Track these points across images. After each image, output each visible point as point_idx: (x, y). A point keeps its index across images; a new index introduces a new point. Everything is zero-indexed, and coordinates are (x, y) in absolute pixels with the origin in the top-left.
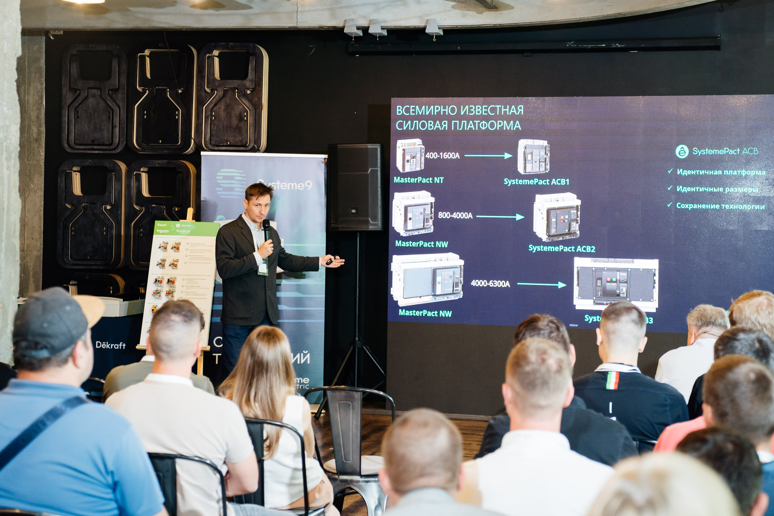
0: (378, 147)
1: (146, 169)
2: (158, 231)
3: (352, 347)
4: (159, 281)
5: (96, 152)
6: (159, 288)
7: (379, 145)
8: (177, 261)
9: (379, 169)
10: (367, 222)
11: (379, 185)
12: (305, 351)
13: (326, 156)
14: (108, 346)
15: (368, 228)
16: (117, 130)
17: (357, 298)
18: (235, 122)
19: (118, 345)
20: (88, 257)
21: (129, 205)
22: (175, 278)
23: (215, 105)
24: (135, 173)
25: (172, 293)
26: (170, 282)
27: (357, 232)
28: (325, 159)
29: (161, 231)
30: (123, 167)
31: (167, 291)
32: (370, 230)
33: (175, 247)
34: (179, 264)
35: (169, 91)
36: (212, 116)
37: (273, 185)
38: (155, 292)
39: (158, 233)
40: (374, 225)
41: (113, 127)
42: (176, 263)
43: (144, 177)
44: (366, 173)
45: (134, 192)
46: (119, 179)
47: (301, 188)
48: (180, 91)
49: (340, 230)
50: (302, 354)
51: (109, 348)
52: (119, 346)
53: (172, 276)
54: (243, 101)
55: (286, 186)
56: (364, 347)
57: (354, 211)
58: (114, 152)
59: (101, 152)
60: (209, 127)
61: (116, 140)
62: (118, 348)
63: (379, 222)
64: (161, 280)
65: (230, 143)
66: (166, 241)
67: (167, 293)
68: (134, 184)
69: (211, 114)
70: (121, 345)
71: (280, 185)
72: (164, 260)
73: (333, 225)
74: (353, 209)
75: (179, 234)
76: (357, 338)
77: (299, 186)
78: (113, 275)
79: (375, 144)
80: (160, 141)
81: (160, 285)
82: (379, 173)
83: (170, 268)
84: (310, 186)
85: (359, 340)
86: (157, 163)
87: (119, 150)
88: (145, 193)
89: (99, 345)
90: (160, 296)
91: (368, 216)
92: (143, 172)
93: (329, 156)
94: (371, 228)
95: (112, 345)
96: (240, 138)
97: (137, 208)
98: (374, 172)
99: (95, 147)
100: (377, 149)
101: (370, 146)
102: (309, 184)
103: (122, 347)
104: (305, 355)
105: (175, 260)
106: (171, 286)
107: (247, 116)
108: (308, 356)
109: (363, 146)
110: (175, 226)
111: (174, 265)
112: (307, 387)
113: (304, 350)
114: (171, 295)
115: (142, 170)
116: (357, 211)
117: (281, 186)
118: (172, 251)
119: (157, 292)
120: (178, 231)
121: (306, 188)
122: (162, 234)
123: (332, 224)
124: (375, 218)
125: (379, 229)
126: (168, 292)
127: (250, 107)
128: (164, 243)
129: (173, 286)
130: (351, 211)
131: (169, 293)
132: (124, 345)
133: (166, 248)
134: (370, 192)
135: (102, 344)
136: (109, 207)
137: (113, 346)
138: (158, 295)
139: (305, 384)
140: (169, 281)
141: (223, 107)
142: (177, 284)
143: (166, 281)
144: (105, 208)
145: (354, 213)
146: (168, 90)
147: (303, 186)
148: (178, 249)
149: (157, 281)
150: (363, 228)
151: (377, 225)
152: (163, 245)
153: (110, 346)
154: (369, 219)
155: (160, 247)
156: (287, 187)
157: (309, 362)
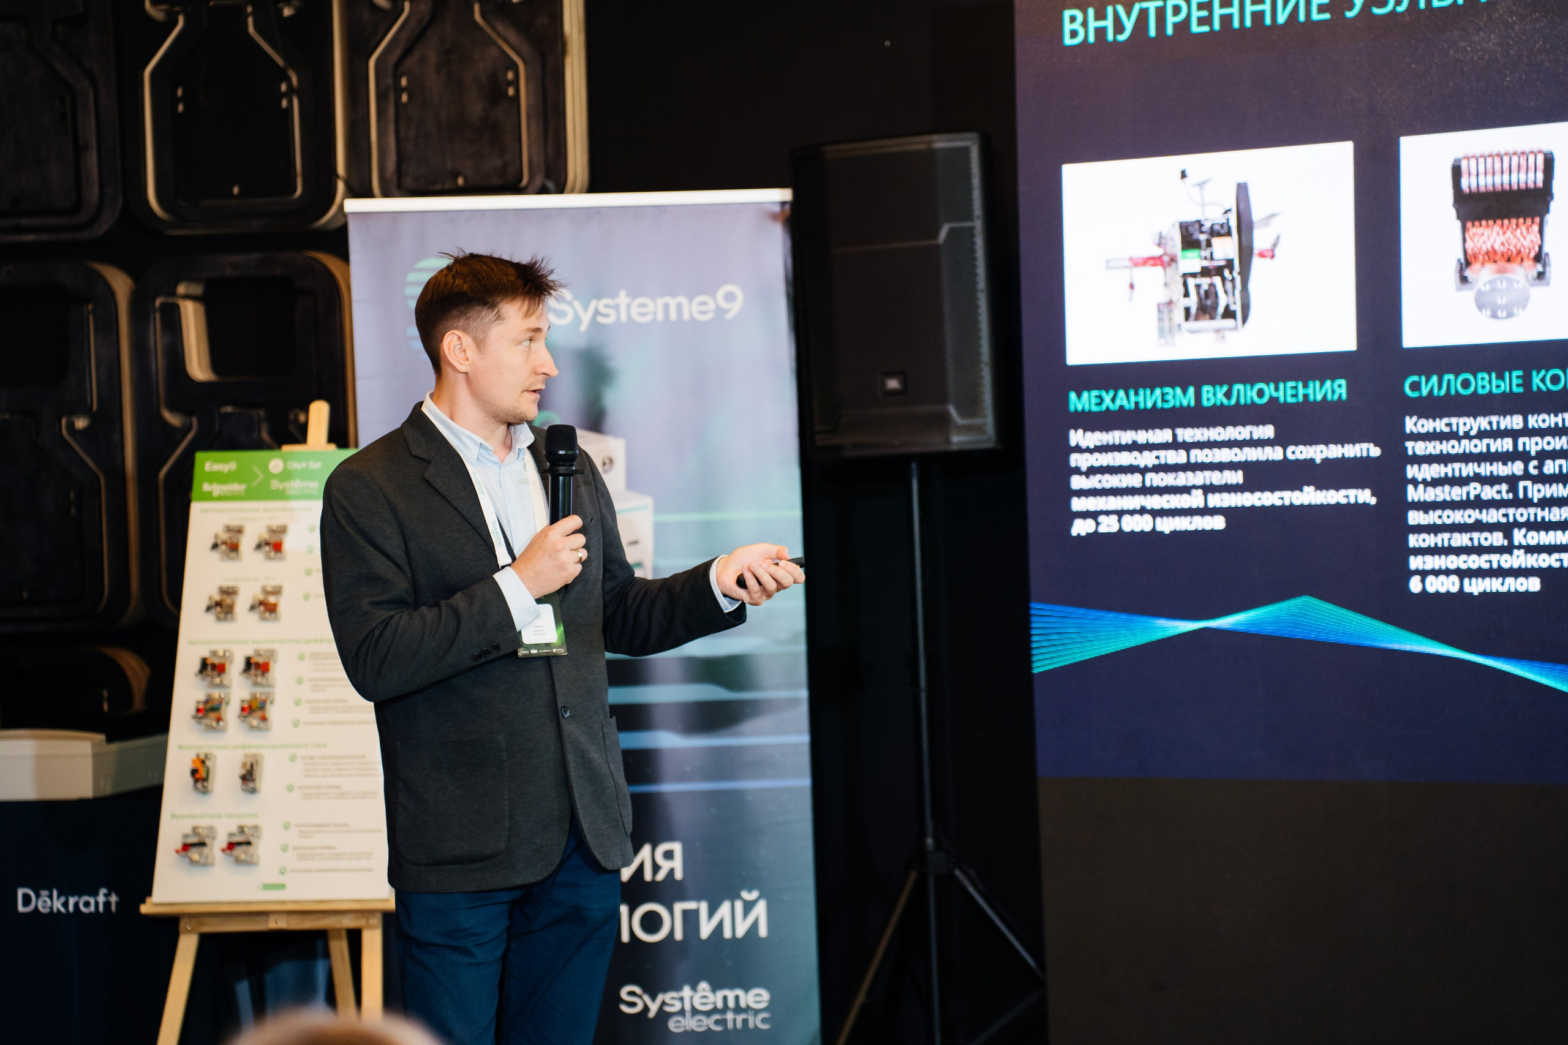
0: (971, 144)
1: (197, 289)
2: (206, 487)
3: (913, 875)
4: (214, 666)
5: (30, 238)
6: (216, 693)
7: (974, 135)
8: (277, 591)
9: (978, 225)
10: (943, 422)
11: (982, 283)
12: (750, 891)
13: (783, 195)
14: (58, 905)
15: (948, 441)
16: (92, 159)
17: (923, 696)
18: (476, 108)
19: (92, 900)
20: (25, 595)
21: (147, 416)
22: (272, 653)
23: (408, 51)
24: (158, 302)
25: (262, 706)
26: (256, 667)
27: (907, 459)
28: (783, 203)
29: (217, 489)
30: (121, 284)
31: (243, 701)
32: (954, 448)
33: (268, 544)
34: (284, 604)
35: (253, 13)
36: (399, 90)
37: (607, 306)
38: (201, 706)
39: (208, 497)
40: (968, 429)
41: (79, 150)
42: (272, 600)
43: (192, 316)
44: (931, 242)
45: (159, 364)
46: (109, 327)
47: (703, 313)
48: (287, 12)
49: (848, 453)
50: (739, 905)
51: (62, 910)
52: (97, 903)
53: (264, 647)
54: (501, 27)
55: (651, 308)
56: (958, 873)
57: (893, 384)
58: (86, 235)
59: (44, 237)
60: (391, 128)
61: (93, 193)
62: (92, 908)
63: (988, 419)
64: (222, 661)
65: (465, 180)
66: (234, 523)
67: (243, 709)
68: (157, 339)
69: (397, 81)
70: (101, 899)
71: (629, 306)
72: (229, 592)
73: (820, 440)
74: (891, 374)
75: (281, 496)
76: (930, 841)
77: (695, 308)
78: (109, 651)
79: (960, 135)
80: (236, 190)
81: (218, 680)
82: (979, 242)
83: (254, 617)
84: (736, 307)
85: (938, 846)
86: (229, 264)
87: (102, 228)
88: (198, 367)
89: (27, 900)
90: (219, 719)
91: (945, 401)
92: (187, 297)
93: (795, 194)
94: (958, 440)
95: (72, 901)
96: (497, 162)
97: (173, 419)
98: (960, 238)
99: (25, 221)
100: (966, 151)
101: (941, 143)
102: (730, 297)
103: (107, 904)
104: (748, 906)
105: (269, 589)
106: (256, 684)
107: (516, 83)
108: (760, 910)
109: (916, 144)
110: (265, 469)
111: (266, 607)
112: (764, 1020)
113: (742, 888)
114: (259, 714)
115: (181, 289)
116: (904, 383)
117: (634, 311)
118: (259, 556)
119: (208, 706)
120: (275, 484)
121: (720, 312)
122: (222, 498)
123: (817, 437)
124: (970, 407)
125: (990, 445)
126: (246, 705)
127: (526, 49)
128: (229, 529)
129: (264, 682)
130: (883, 385)
131: (250, 707)
132: (114, 899)
133: (234, 548)
134: (947, 310)
135: (38, 896)
136: (81, 423)
137: (76, 905)
138: (213, 715)
139: (757, 1012)
140: (249, 665)
141: (433, 58)
142: (278, 672)
143: (237, 665)
144: (71, 426)
145: (893, 393)
146: (249, 9)
147: (712, 306)
148: (277, 547)
149: (209, 668)
150: (933, 443)
151: (980, 429)
152: (224, 536)
153: (65, 905)
154: (952, 410)
155: (215, 546)
156: (655, 313)
157: (763, 932)
